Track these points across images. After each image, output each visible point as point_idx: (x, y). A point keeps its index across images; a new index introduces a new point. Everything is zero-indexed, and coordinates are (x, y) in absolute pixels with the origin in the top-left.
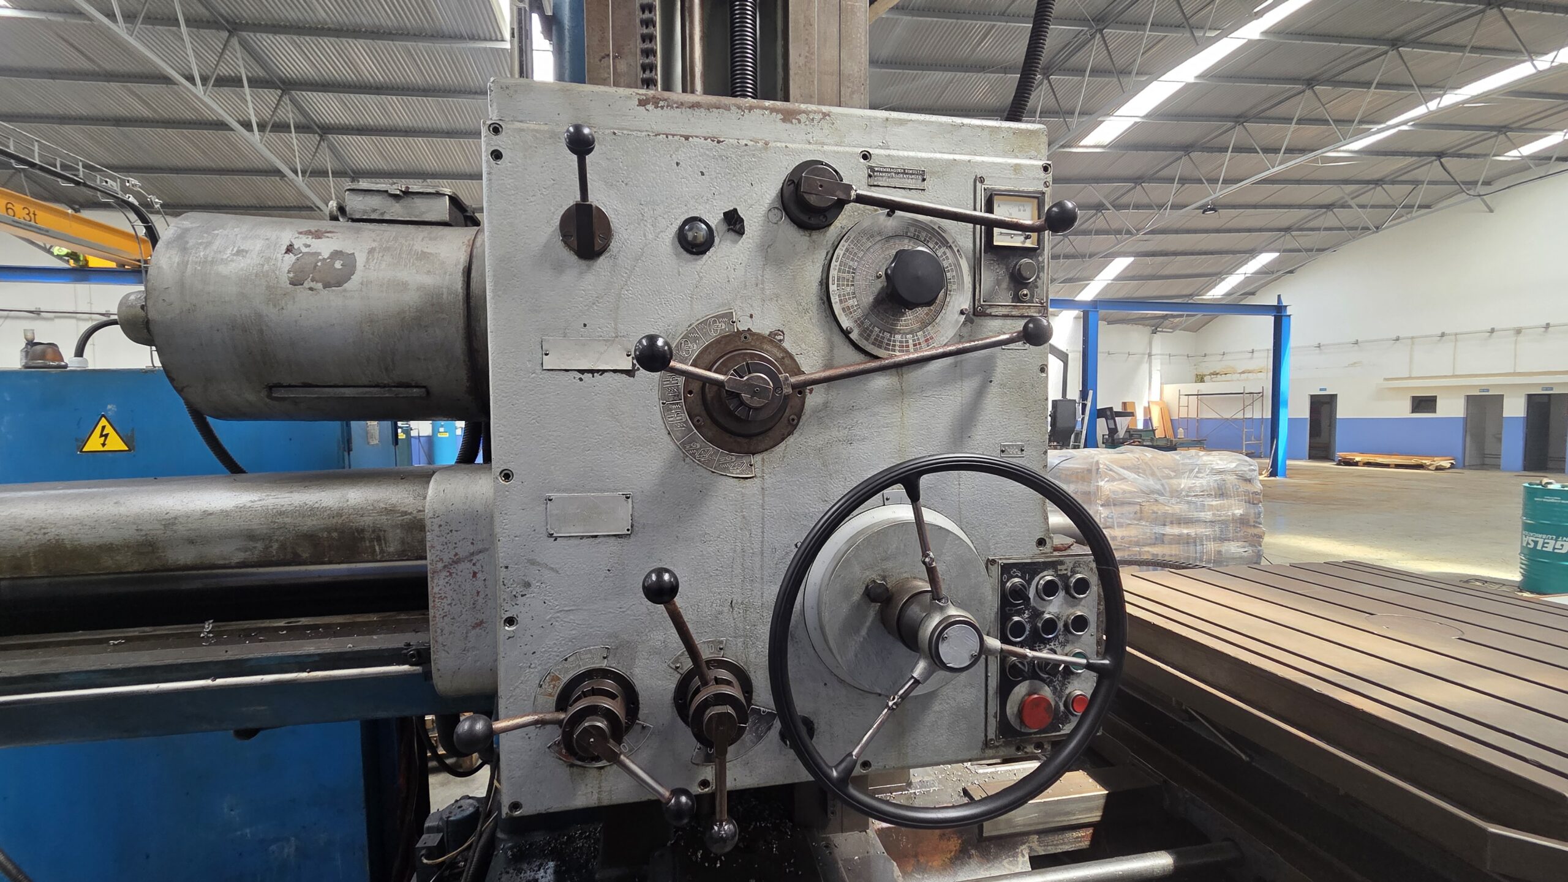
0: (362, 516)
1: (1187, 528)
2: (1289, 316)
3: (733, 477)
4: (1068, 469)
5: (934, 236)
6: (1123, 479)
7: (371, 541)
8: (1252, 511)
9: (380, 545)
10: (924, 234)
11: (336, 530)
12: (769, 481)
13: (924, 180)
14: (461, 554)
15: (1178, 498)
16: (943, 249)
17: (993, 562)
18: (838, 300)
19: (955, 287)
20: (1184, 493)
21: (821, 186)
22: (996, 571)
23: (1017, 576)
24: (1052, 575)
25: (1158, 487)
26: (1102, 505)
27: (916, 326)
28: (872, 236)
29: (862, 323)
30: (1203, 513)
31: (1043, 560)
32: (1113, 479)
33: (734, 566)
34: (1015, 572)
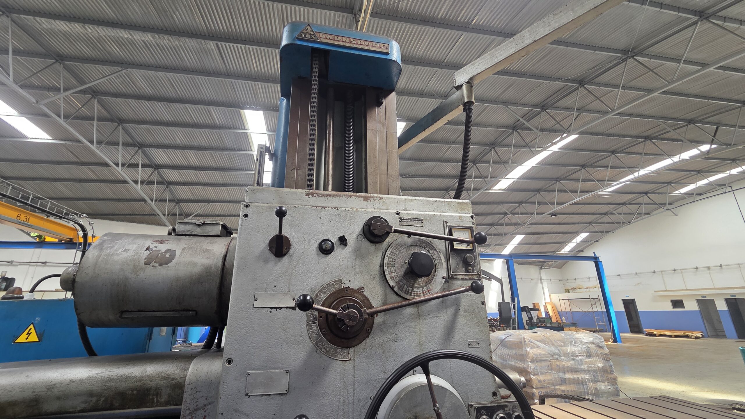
0: (151, 381)
1: (576, 374)
2: (601, 261)
3: (340, 360)
4: (510, 341)
5: (428, 245)
6: (538, 347)
7: (153, 395)
8: (607, 365)
9: (157, 398)
10: (424, 244)
11: (136, 389)
12: (357, 362)
13: (422, 222)
14: (200, 406)
15: (568, 357)
16: (433, 251)
17: (471, 406)
18: (388, 273)
19: (439, 267)
20: (570, 355)
21: (379, 227)
22: (473, 411)
23: (485, 415)
24: (503, 414)
25: (557, 351)
26: (530, 362)
27: (423, 284)
28: (402, 246)
29: (399, 283)
30: (582, 366)
31: (496, 405)
32: (533, 347)
33: (339, 411)
34: (483, 412)
